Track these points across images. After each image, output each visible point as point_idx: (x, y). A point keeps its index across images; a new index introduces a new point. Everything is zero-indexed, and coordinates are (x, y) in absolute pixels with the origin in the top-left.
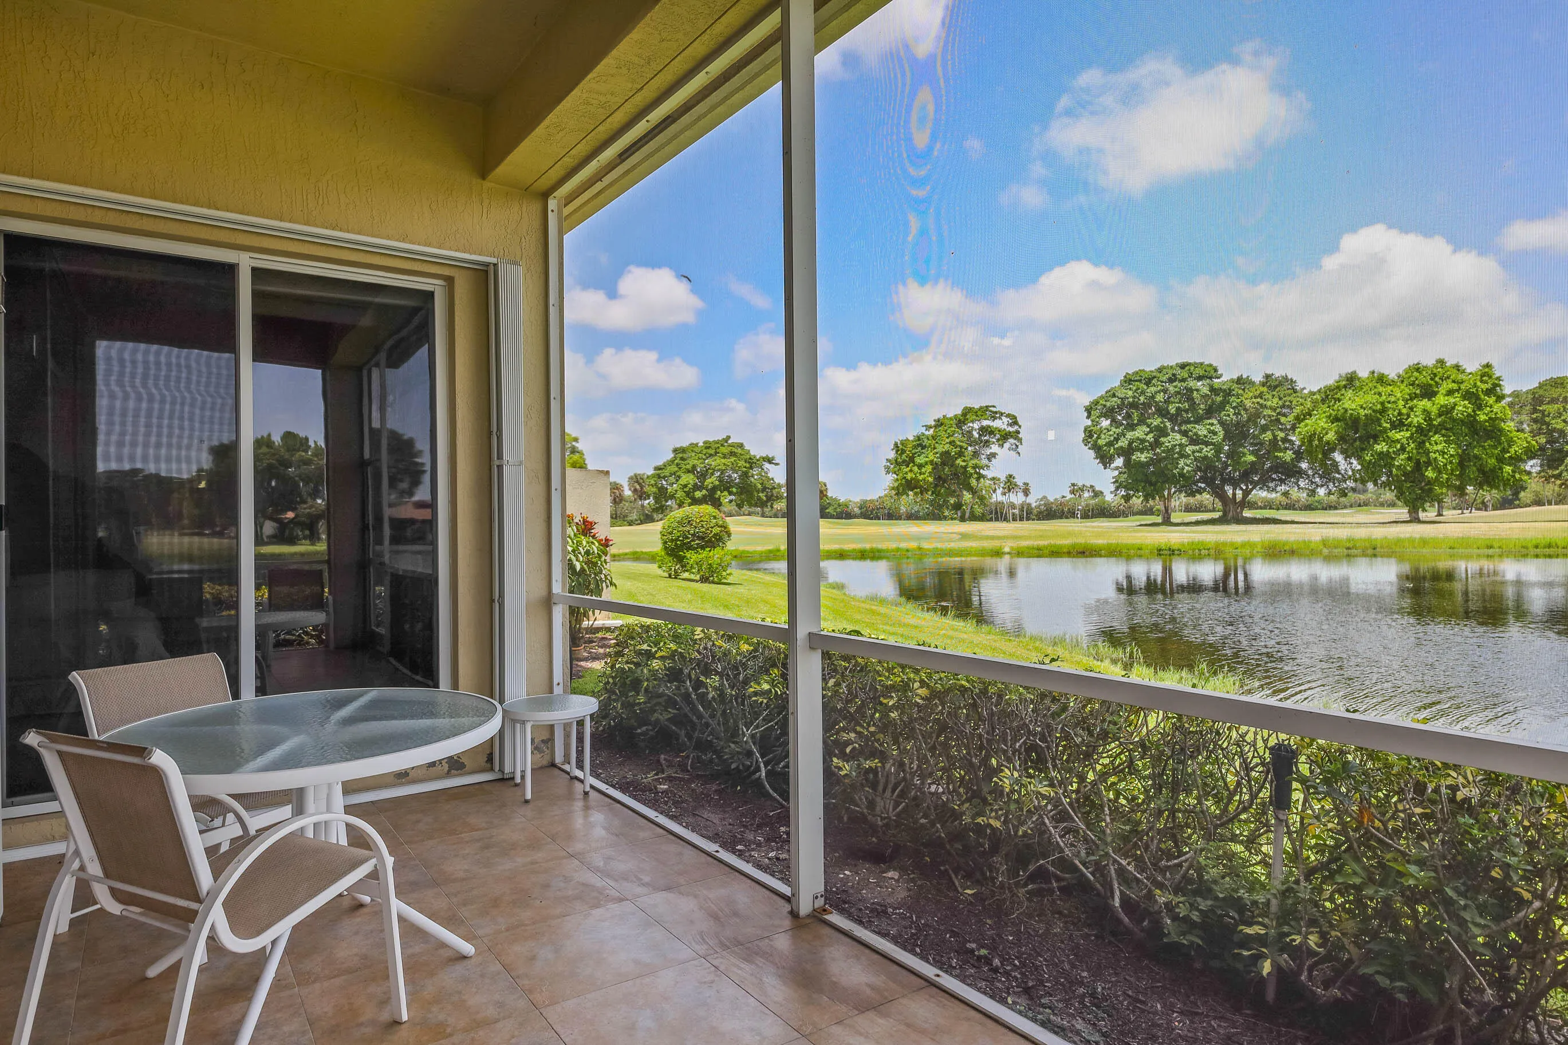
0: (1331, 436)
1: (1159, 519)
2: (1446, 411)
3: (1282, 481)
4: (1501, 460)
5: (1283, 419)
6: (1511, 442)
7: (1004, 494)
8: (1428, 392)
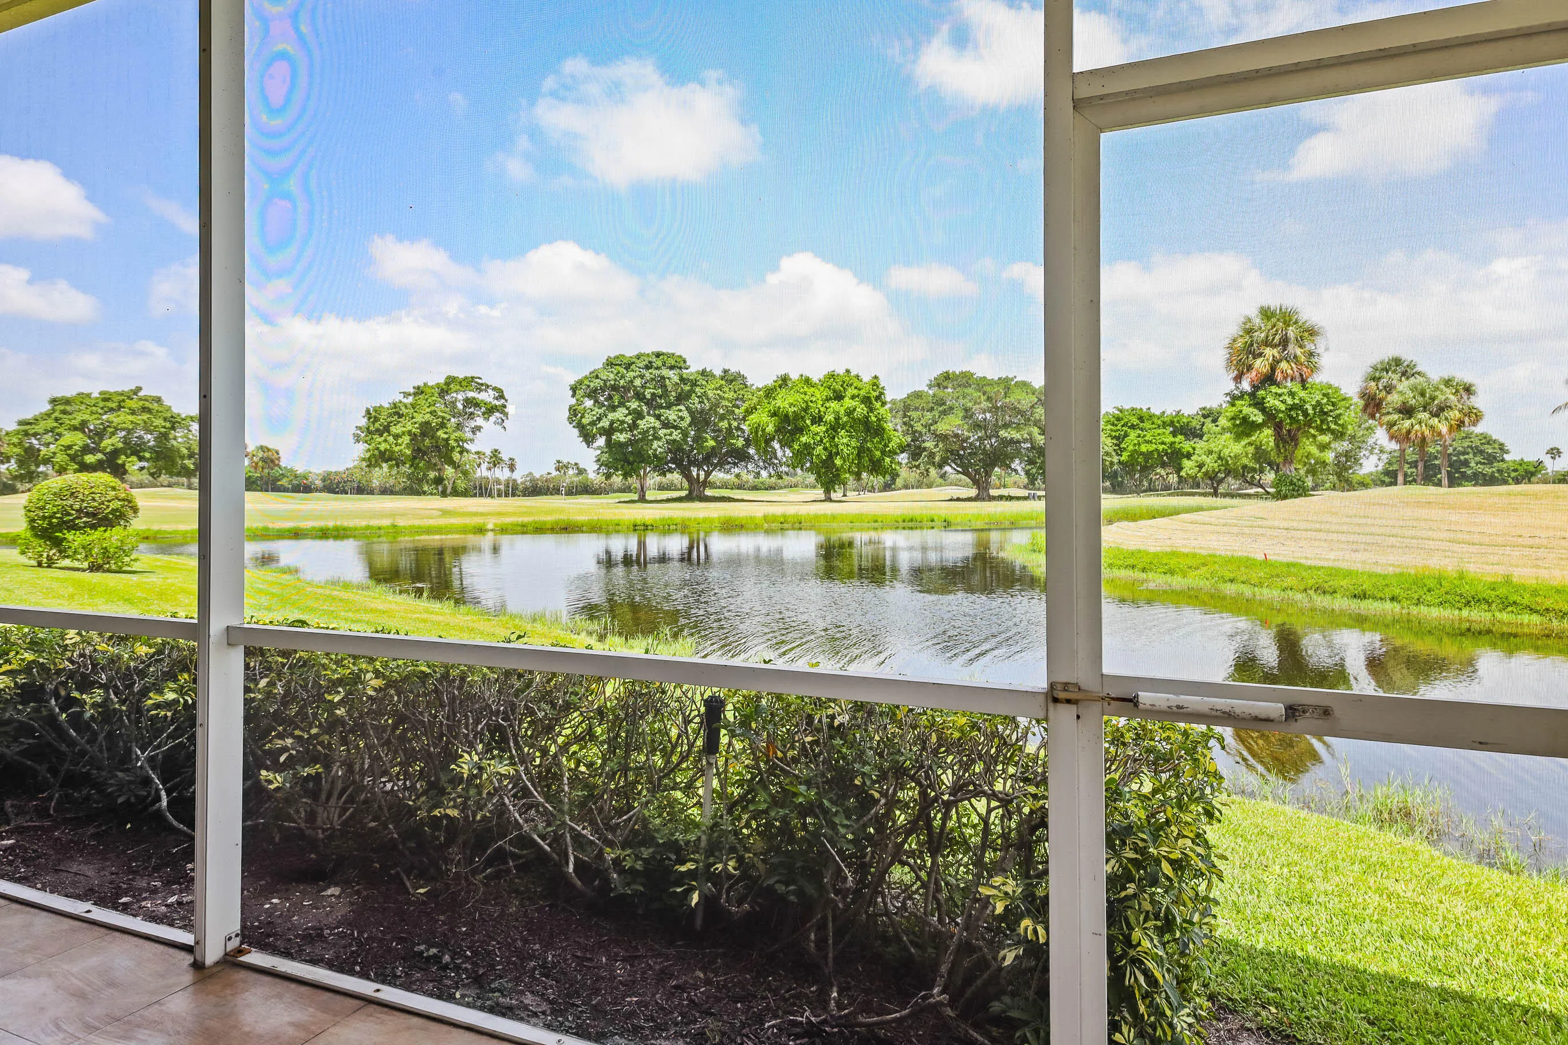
0: (770, 429)
1: (636, 497)
2: (850, 412)
3: (735, 464)
4: (883, 453)
5: (737, 411)
6: (890, 440)
7: (489, 469)
8: (839, 397)
